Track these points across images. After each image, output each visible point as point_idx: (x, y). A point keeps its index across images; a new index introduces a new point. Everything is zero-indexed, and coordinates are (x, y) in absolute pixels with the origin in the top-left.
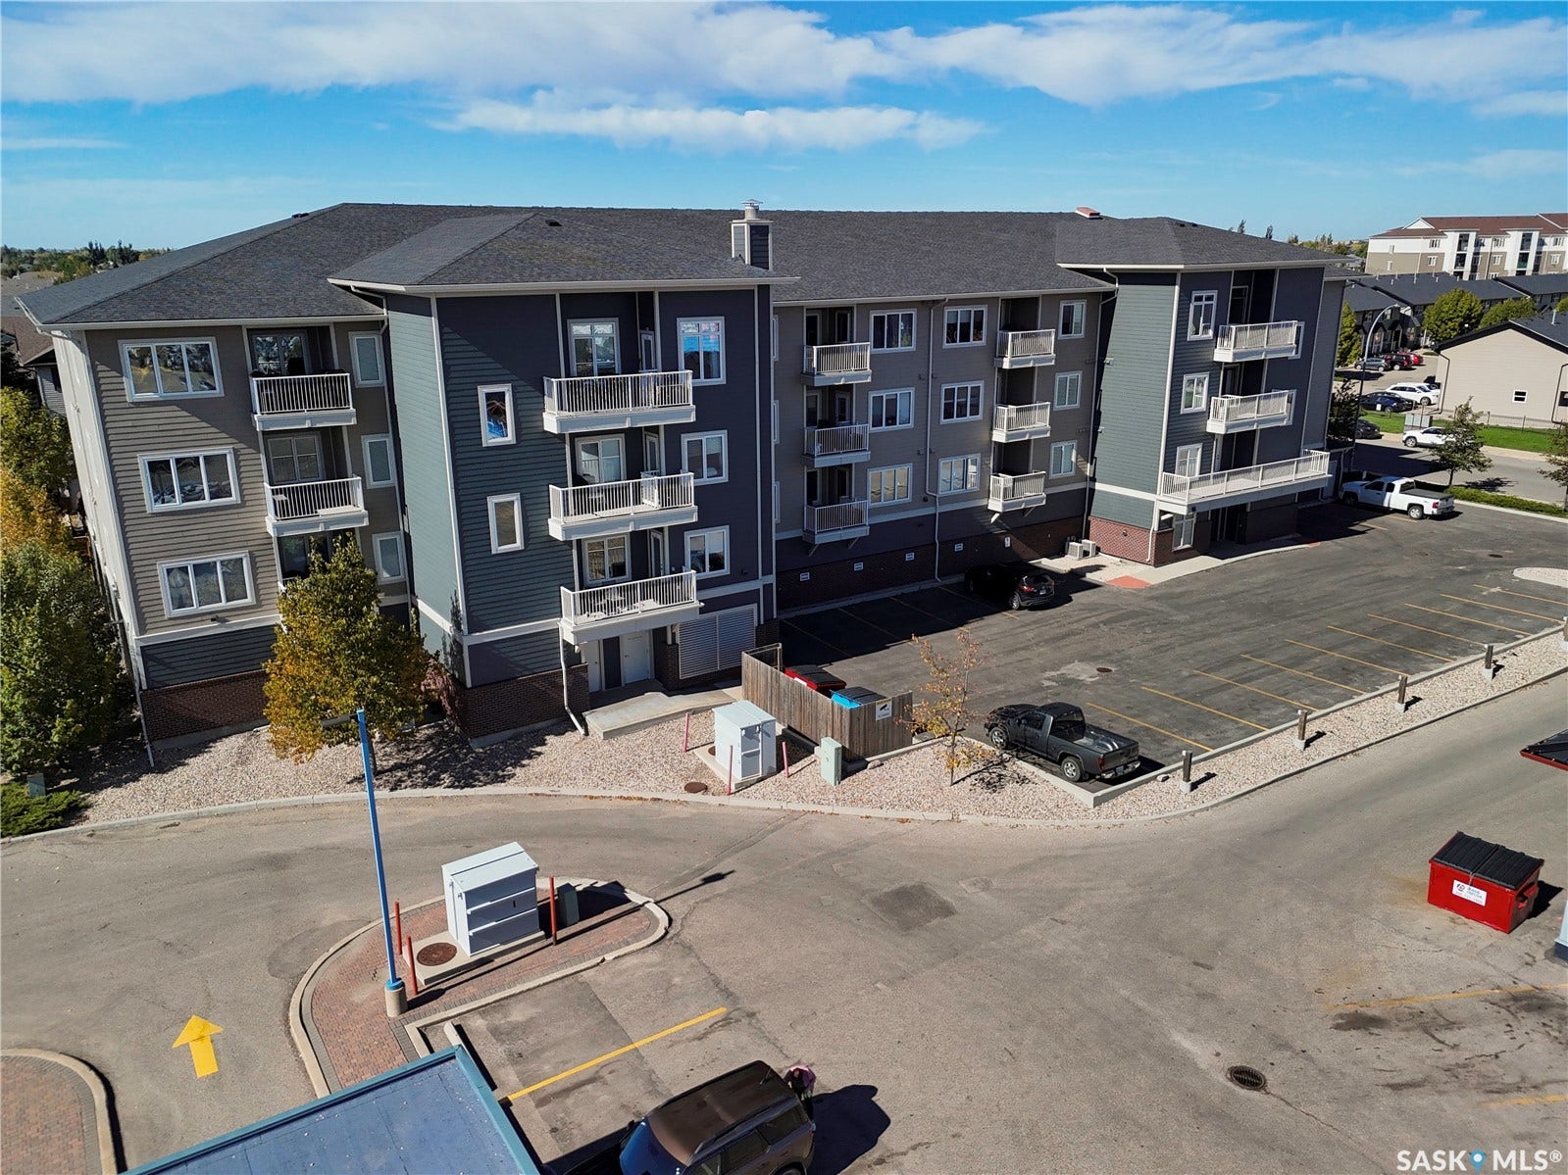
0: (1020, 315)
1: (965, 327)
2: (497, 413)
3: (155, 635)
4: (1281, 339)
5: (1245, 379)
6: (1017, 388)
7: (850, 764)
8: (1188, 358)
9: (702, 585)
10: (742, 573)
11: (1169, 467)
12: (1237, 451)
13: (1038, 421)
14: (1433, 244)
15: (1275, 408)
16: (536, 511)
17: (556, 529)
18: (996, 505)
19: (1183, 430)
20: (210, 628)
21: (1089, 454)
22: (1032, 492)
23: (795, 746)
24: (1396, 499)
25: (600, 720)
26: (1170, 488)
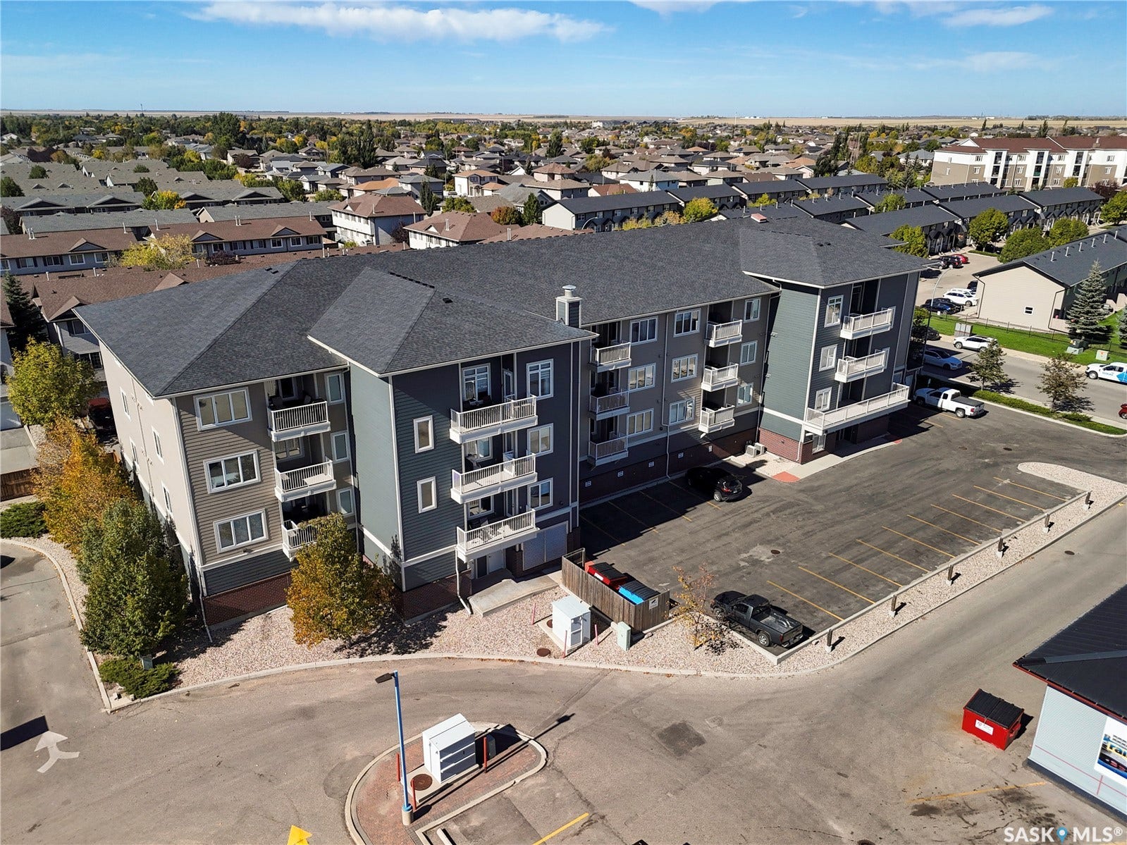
1: (687, 322)
2: (424, 434)
3: (213, 564)
4: (883, 320)
5: (859, 348)
6: (716, 358)
7: (635, 637)
8: (825, 337)
9: (538, 514)
10: (559, 503)
11: (811, 405)
13: (731, 374)
14: (978, 159)
15: (877, 362)
16: (444, 485)
17: (456, 495)
18: (704, 428)
19: (821, 380)
20: (243, 556)
21: (759, 389)
22: (726, 418)
23: (599, 621)
24: (947, 404)
25: (480, 602)
26: (812, 416)
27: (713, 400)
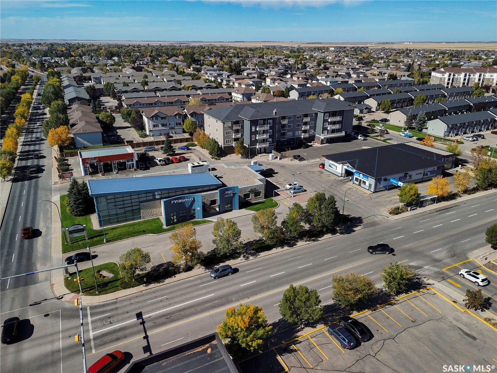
0: (306, 116)
1: (299, 117)
2: (253, 129)
3: (225, 146)
4: (338, 118)
5: (334, 123)
6: (306, 124)
7: (280, 159)
8: (325, 121)
9: (269, 144)
10: (273, 143)
11: (323, 133)
12: (333, 131)
13: (308, 127)
14: (443, 76)
15: (337, 127)
16: (256, 137)
17: (257, 138)
18: (302, 137)
19: (324, 129)
20: (228, 145)
21: (315, 131)
22: (307, 135)
23: (276, 158)
25: (259, 155)
26: (322, 136)
27: (305, 132)
